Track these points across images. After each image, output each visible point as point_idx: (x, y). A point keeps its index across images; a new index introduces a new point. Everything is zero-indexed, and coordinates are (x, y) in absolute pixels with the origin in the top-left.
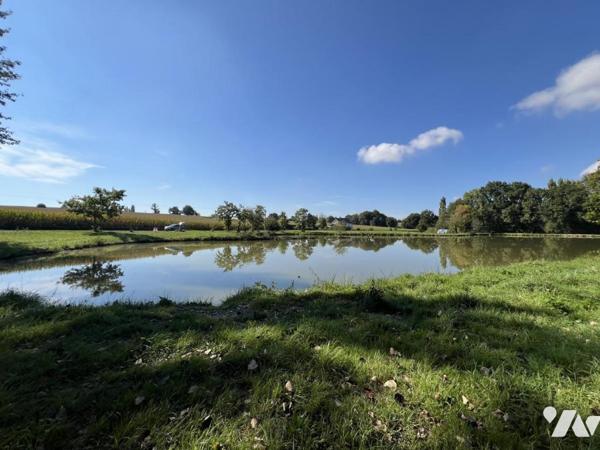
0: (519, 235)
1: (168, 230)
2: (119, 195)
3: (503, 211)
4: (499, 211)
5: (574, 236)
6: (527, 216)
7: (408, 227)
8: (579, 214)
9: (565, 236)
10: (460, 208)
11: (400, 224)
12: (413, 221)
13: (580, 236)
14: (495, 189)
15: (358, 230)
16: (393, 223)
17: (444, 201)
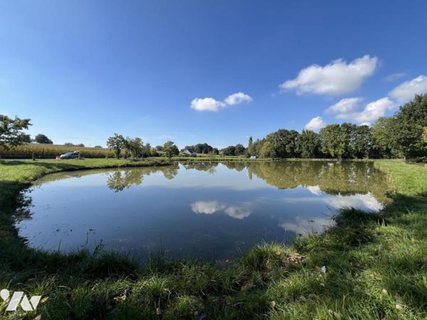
0: (294, 159)
1: (63, 158)
2: (25, 124)
3: (287, 146)
4: (284, 146)
5: (317, 160)
6: (297, 149)
7: (227, 155)
8: (319, 148)
9: (313, 160)
10: (266, 144)
11: (221, 153)
12: (232, 151)
13: (319, 160)
14: (283, 133)
15: (200, 156)
16: (217, 152)
17: (251, 139)
